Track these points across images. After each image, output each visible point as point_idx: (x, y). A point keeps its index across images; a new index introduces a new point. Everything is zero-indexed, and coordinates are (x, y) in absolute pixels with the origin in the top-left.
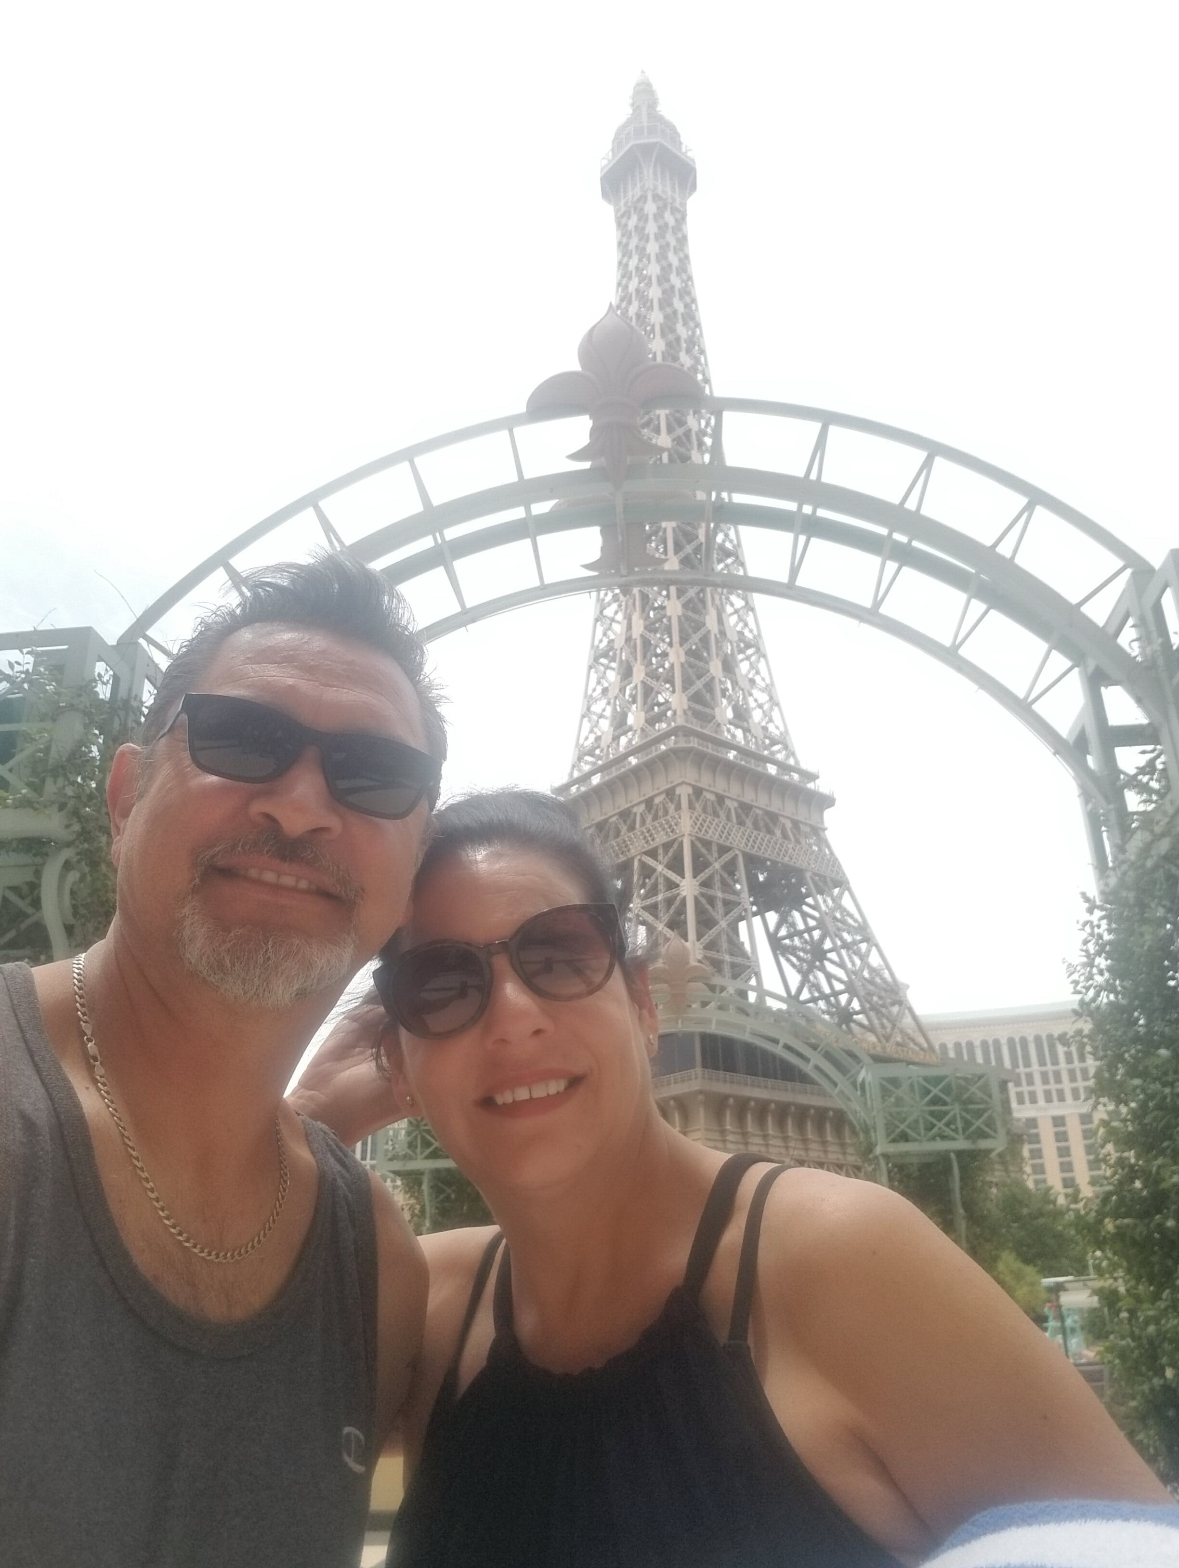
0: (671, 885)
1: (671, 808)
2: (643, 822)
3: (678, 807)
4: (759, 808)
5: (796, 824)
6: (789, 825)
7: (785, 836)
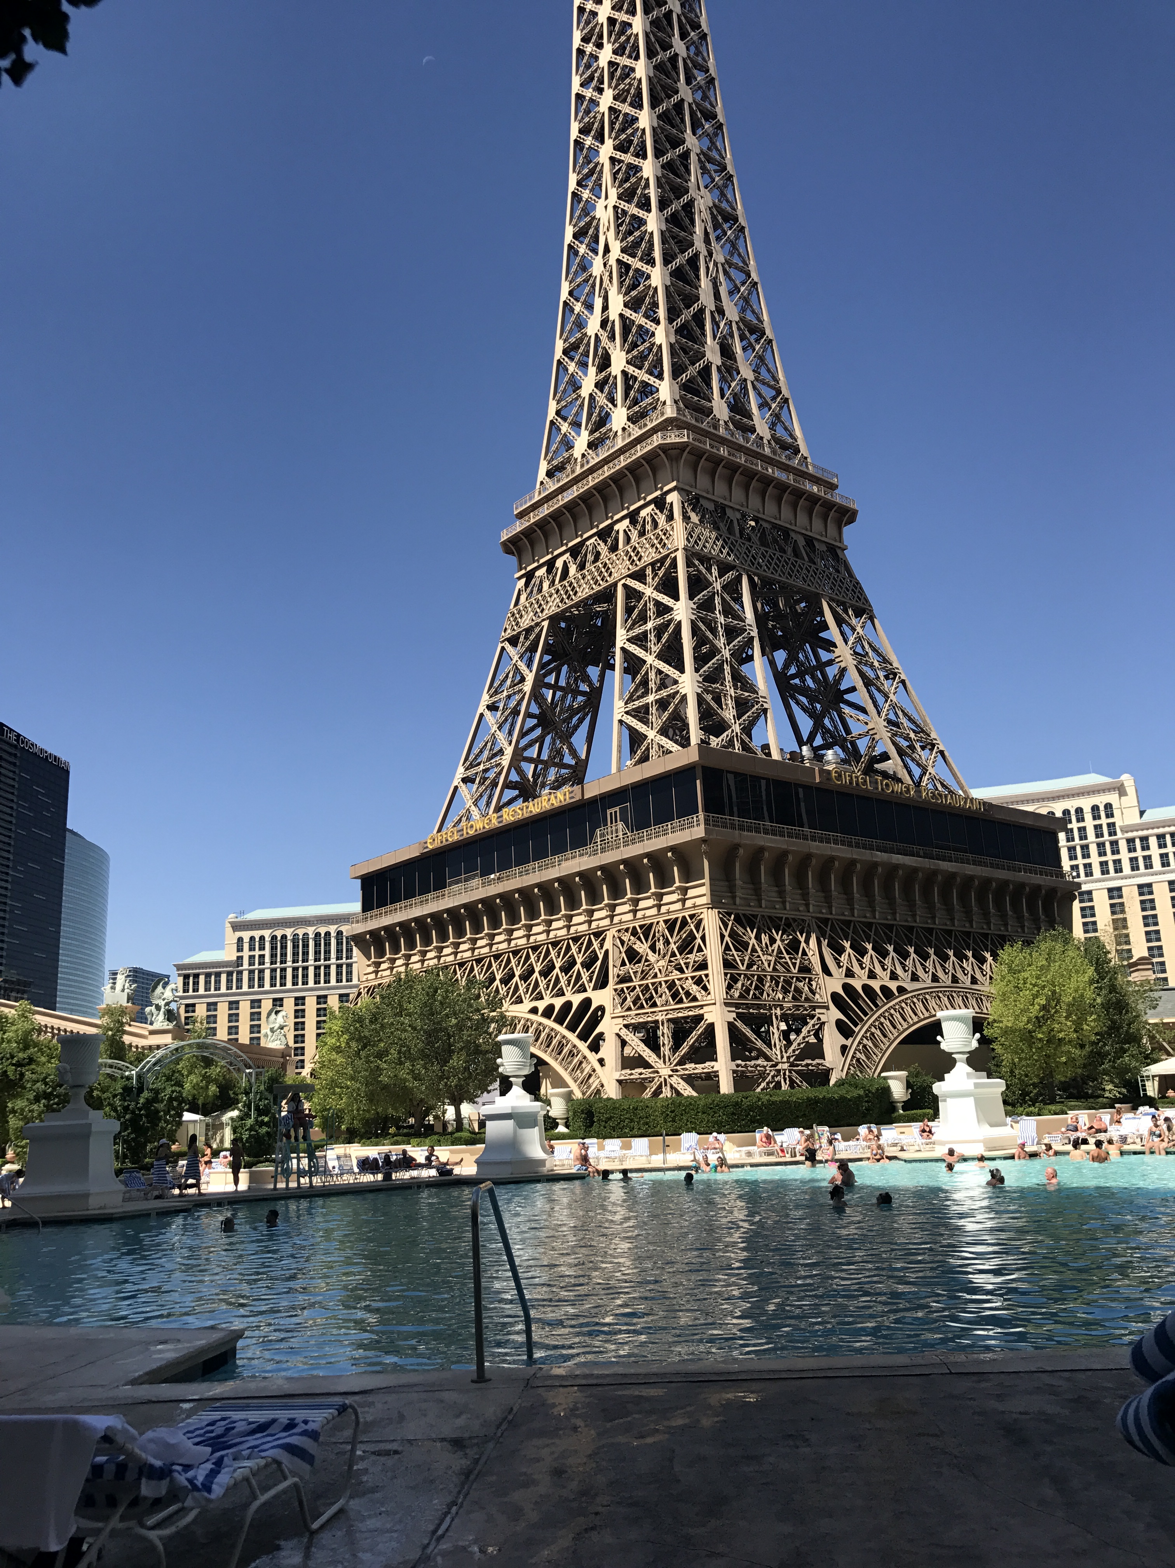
0: (663, 610)
1: (661, 519)
2: (628, 540)
3: (670, 518)
4: (766, 521)
5: (810, 542)
6: (801, 542)
7: (796, 553)
